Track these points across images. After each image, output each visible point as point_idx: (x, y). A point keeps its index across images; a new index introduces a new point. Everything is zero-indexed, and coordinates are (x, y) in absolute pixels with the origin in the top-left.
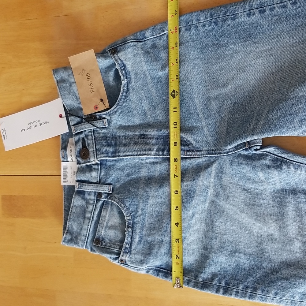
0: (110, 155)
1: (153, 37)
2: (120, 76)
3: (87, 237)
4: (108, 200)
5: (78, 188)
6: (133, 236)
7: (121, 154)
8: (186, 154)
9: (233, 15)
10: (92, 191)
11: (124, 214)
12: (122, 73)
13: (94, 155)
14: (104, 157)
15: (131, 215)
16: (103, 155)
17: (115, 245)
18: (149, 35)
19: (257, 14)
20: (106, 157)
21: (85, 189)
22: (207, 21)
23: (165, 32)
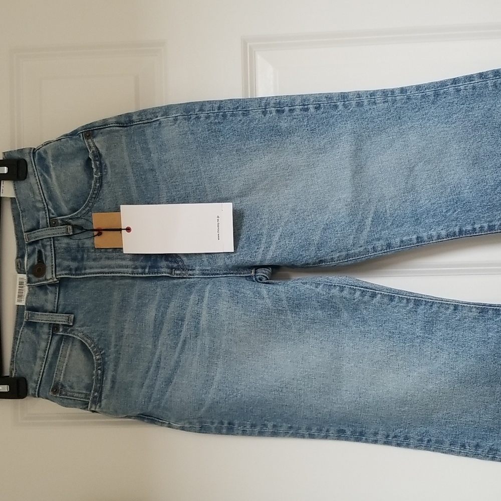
0: (74, 272)
1: (142, 122)
2: (93, 169)
3: (39, 384)
4: (68, 335)
5: (27, 319)
6: (104, 382)
7: (88, 271)
8: (174, 273)
9: (246, 111)
10: (47, 322)
11: (92, 352)
12: (96, 165)
13: (52, 271)
14: (66, 274)
15: (102, 353)
16: (64, 272)
17: (79, 393)
18: (138, 119)
19: (274, 114)
20: (68, 274)
21: (37, 320)
22: (214, 113)
23: (158, 118)
